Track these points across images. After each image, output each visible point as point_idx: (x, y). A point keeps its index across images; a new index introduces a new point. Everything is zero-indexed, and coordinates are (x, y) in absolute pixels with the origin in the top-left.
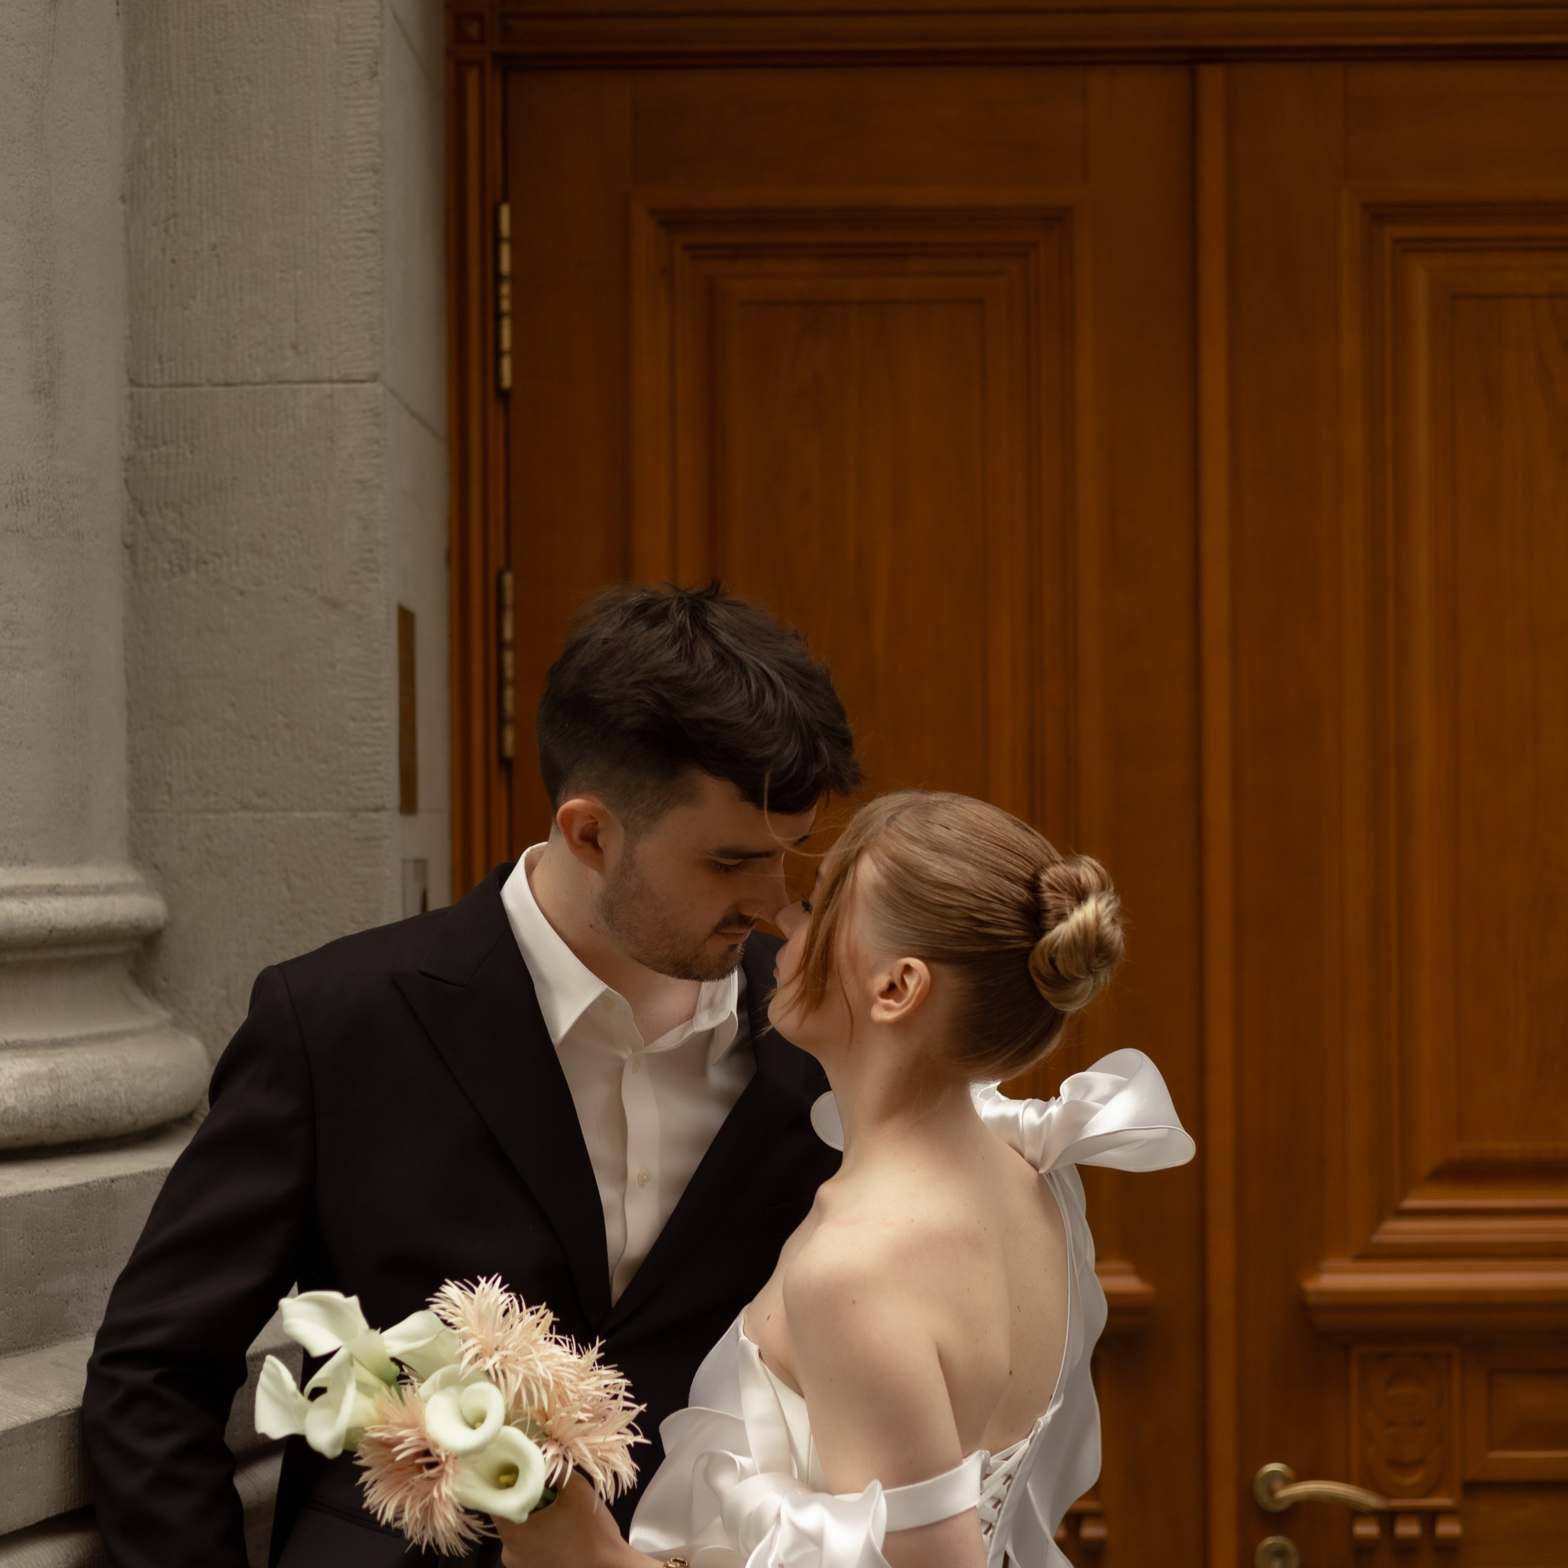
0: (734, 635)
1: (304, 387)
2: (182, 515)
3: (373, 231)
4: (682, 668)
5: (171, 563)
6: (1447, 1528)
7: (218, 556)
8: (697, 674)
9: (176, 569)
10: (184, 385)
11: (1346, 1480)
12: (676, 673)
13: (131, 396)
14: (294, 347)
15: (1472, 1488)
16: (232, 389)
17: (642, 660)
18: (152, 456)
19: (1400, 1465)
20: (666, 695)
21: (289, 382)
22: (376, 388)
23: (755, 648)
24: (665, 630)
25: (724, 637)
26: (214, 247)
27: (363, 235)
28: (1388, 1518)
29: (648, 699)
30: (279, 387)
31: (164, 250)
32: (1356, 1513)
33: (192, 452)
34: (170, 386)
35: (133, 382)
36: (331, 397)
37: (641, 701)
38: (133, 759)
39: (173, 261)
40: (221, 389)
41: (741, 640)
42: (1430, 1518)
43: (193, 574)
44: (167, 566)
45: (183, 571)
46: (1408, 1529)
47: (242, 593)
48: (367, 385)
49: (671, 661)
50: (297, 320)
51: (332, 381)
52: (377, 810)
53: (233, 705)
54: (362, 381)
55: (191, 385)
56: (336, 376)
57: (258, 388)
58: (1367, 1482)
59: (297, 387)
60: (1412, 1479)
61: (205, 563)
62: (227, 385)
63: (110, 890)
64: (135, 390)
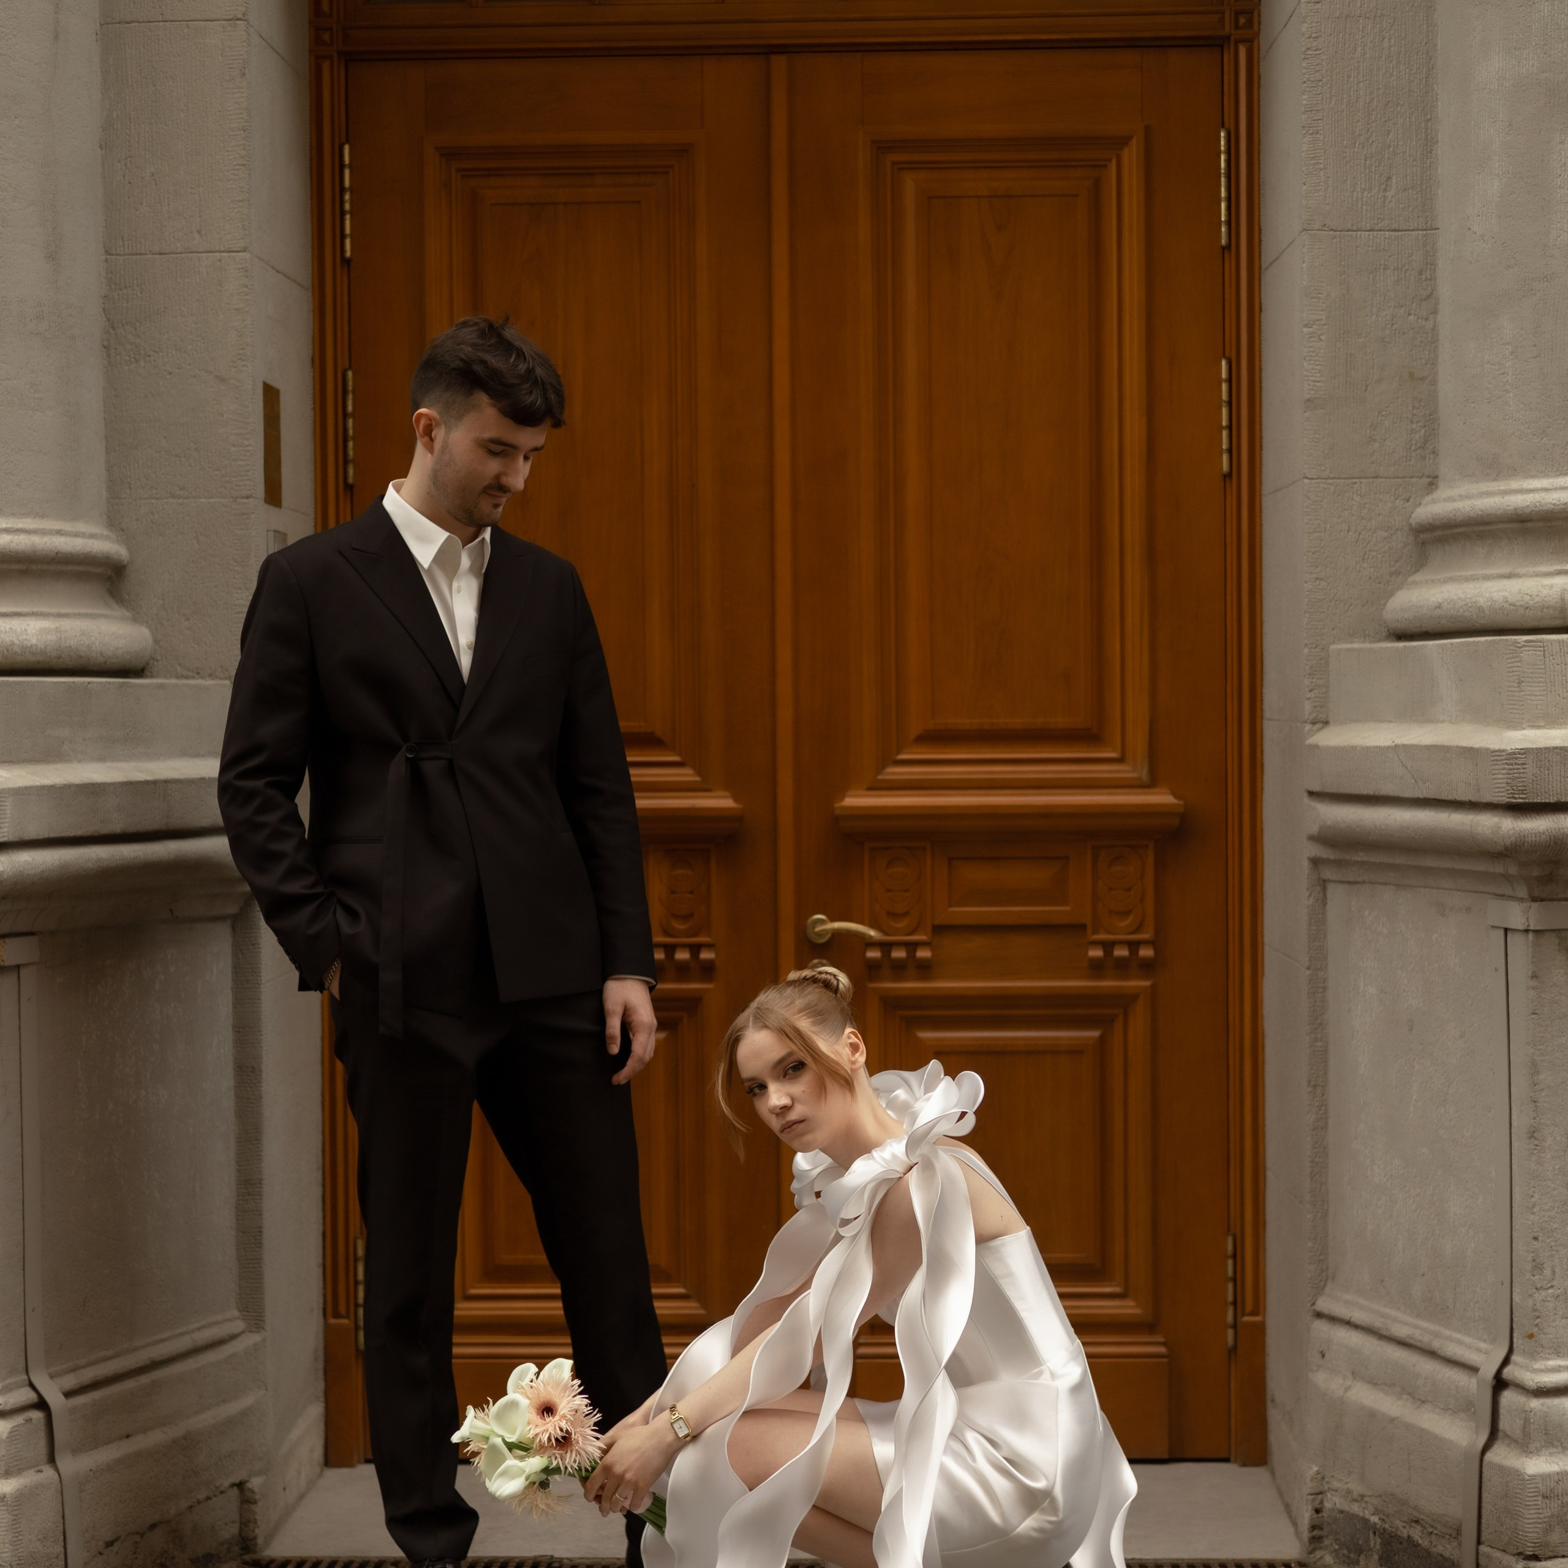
1: (205, 254)
2: (136, 329)
3: (243, 165)
5: (129, 356)
6: (923, 953)
7: (157, 352)
9: (132, 360)
10: (137, 254)
13: (106, 261)
14: (199, 232)
15: (939, 930)
16: (164, 256)
18: (118, 295)
19: (895, 915)
21: (196, 252)
22: (247, 255)
26: (153, 175)
27: (237, 167)
28: (886, 947)
30: (190, 255)
31: (124, 176)
32: (866, 943)
33: (141, 293)
34: (129, 255)
35: (107, 253)
36: (220, 260)
38: (109, 469)
39: (130, 183)
40: (157, 256)
42: (912, 947)
43: (142, 363)
44: (128, 358)
45: (137, 361)
46: (899, 954)
47: (170, 373)
48: (241, 254)
50: (200, 217)
51: (221, 252)
52: (247, 498)
53: (165, 437)
54: (238, 252)
55: (140, 254)
56: (223, 249)
57: (179, 255)
58: (875, 924)
59: (201, 255)
60: (902, 924)
61: (149, 356)
62: (161, 254)
64: (109, 257)
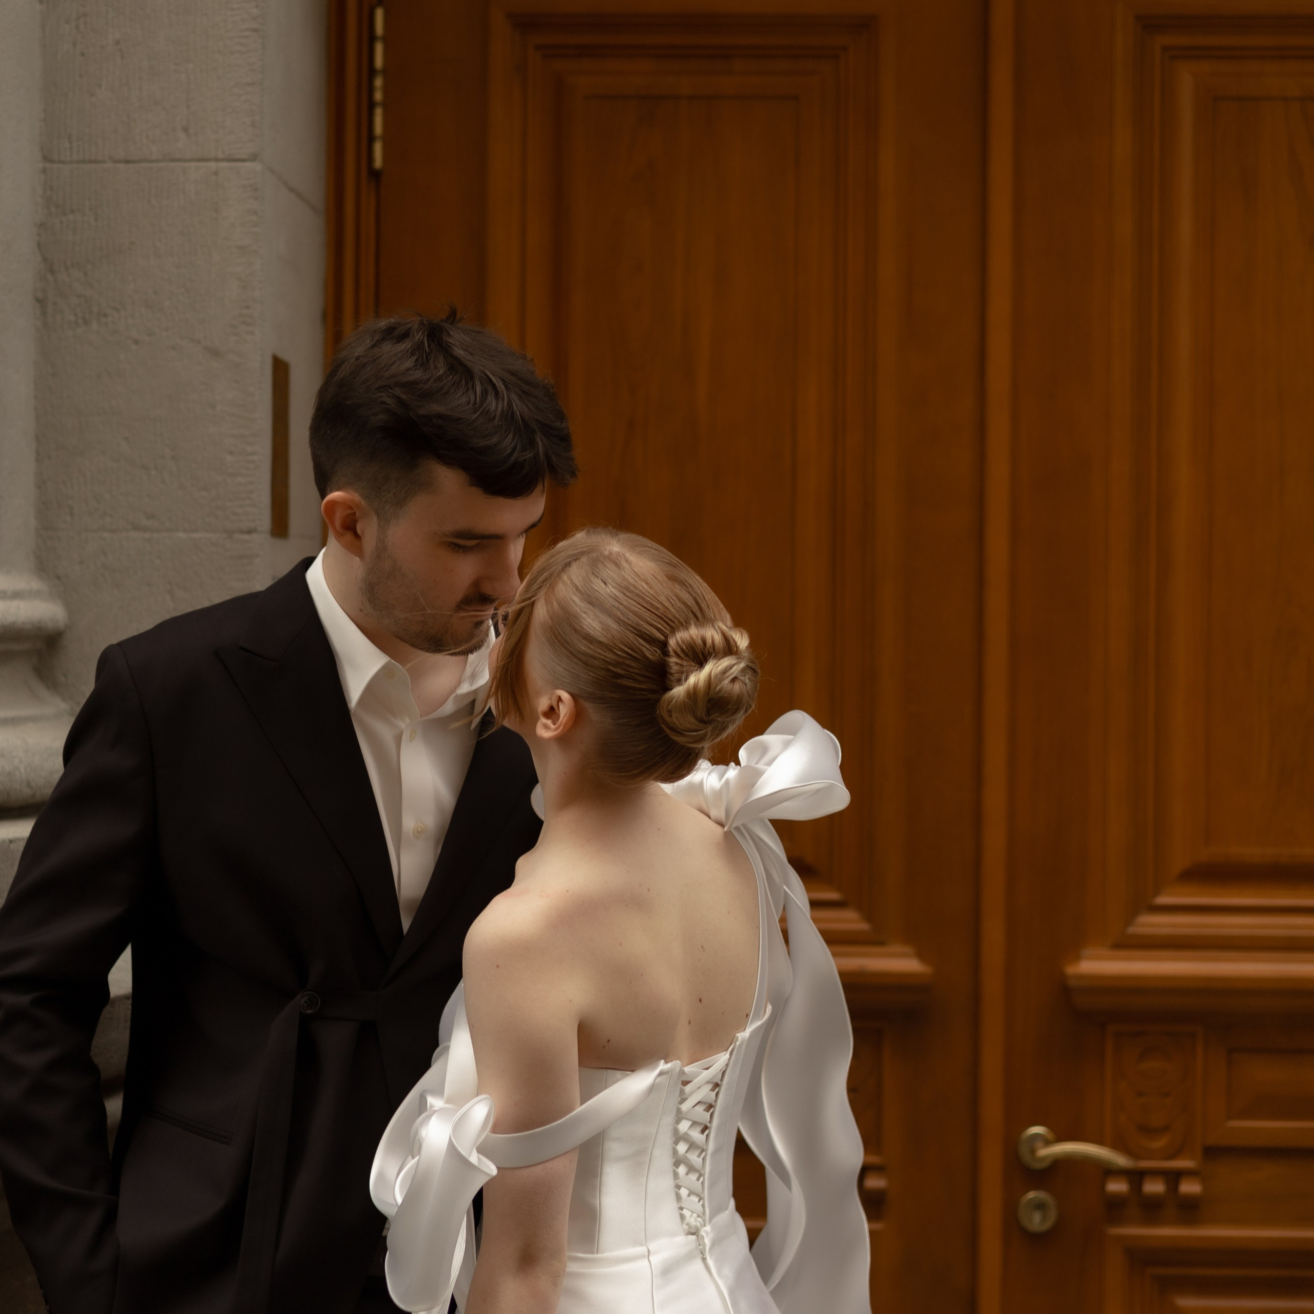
0: (465, 350)
1: (193, 164)
2: (86, 274)
3: (255, 30)
4: (418, 375)
5: (76, 315)
6: (1190, 1187)
7: (117, 310)
8: (430, 378)
9: (80, 321)
10: (91, 162)
11: (1100, 1142)
12: (412, 378)
13: (44, 171)
14: (186, 130)
15: (1212, 1153)
16: (131, 166)
17: (386, 368)
18: (61, 222)
19: (1149, 1131)
20: (403, 396)
21: (180, 160)
22: (256, 166)
23: (483, 360)
24: (406, 345)
25: (459, 352)
26: (118, 42)
27: (246, 33)
28: (1136, 1177)
29: (389, 401)
30: (172, 164)
31: (74, 44)
32: (1108, 1171)
33: (96, 220)
34: (78, 162)
35: (46, 158)
36: (216, 173)
37: (384, 403)
38: (40, 485)
39: (83, 55)
40: (121, 166)
41: (471, 354)
42: (1174, 1178)
43: (95, 326)
44: (72, 318)
45: (86, 322)
46: (1154, 1187)
47: (136, 342)
48: (248, 164)
49: (408, 369)
50: (188, 107)
51: (217, 160)
52: (250, 532)
54: (243, 160)
55: (96, 161)
56: (221, 156)
57: (154, 165)
58: (1118, 1144)
59: (187, 164)
60: (1159, 1143)
61: (105, 315)
62: (127, 162)
63: (17, 595)
64: (48, 165)
